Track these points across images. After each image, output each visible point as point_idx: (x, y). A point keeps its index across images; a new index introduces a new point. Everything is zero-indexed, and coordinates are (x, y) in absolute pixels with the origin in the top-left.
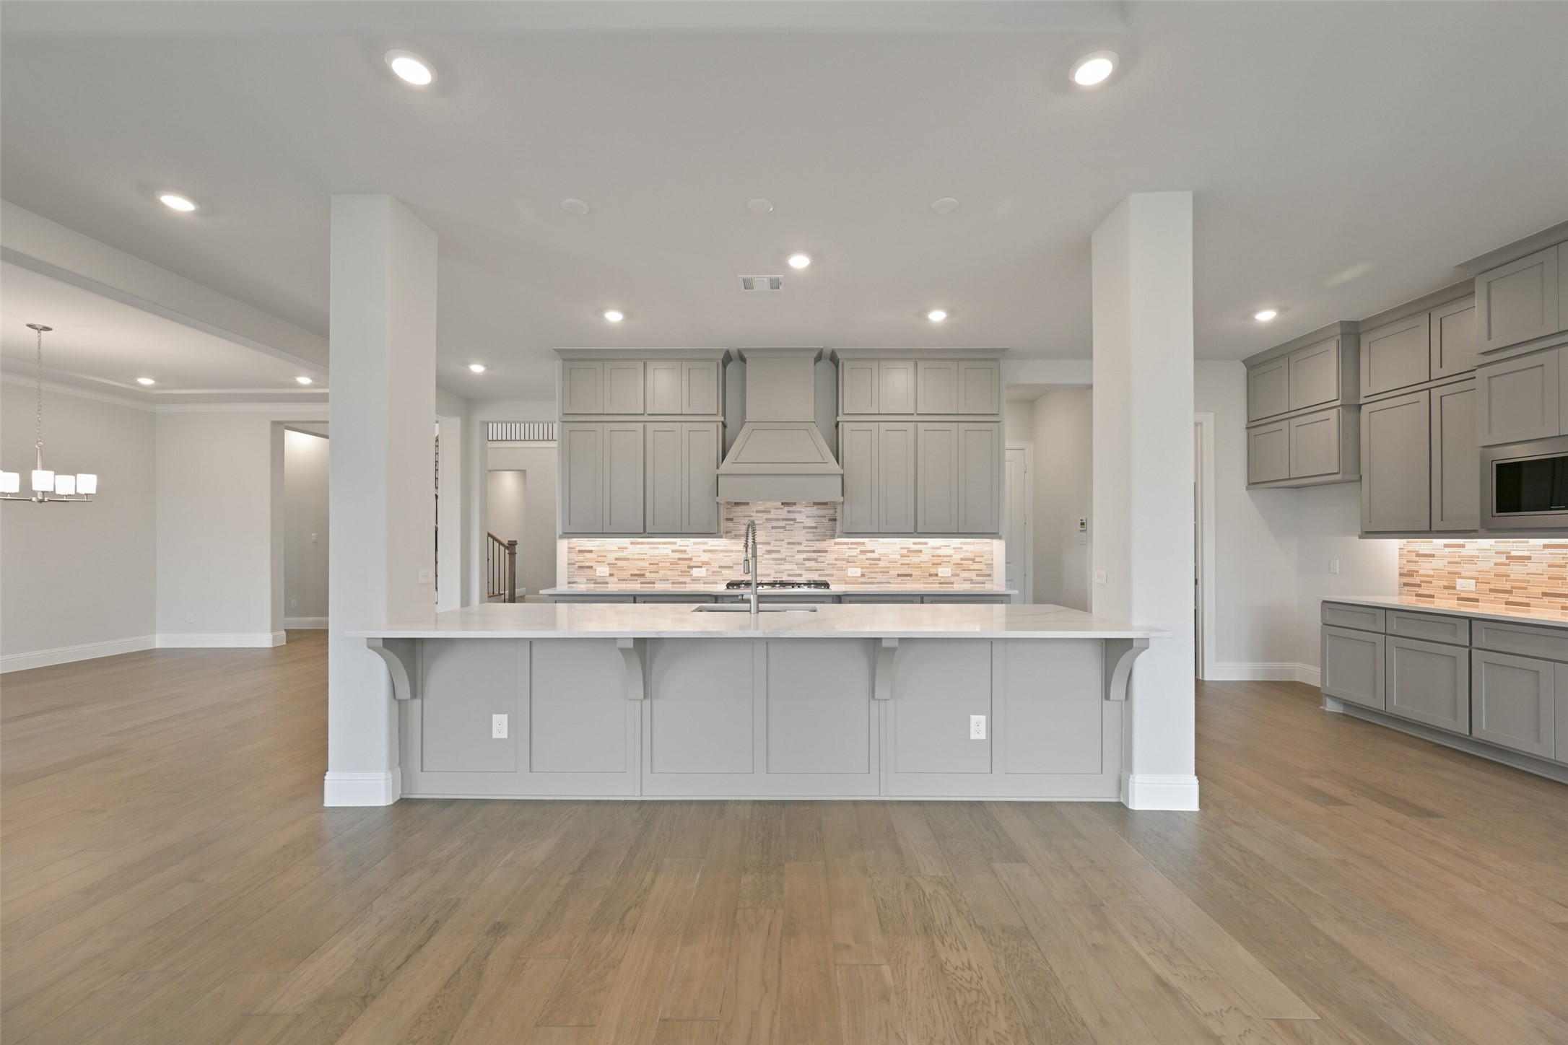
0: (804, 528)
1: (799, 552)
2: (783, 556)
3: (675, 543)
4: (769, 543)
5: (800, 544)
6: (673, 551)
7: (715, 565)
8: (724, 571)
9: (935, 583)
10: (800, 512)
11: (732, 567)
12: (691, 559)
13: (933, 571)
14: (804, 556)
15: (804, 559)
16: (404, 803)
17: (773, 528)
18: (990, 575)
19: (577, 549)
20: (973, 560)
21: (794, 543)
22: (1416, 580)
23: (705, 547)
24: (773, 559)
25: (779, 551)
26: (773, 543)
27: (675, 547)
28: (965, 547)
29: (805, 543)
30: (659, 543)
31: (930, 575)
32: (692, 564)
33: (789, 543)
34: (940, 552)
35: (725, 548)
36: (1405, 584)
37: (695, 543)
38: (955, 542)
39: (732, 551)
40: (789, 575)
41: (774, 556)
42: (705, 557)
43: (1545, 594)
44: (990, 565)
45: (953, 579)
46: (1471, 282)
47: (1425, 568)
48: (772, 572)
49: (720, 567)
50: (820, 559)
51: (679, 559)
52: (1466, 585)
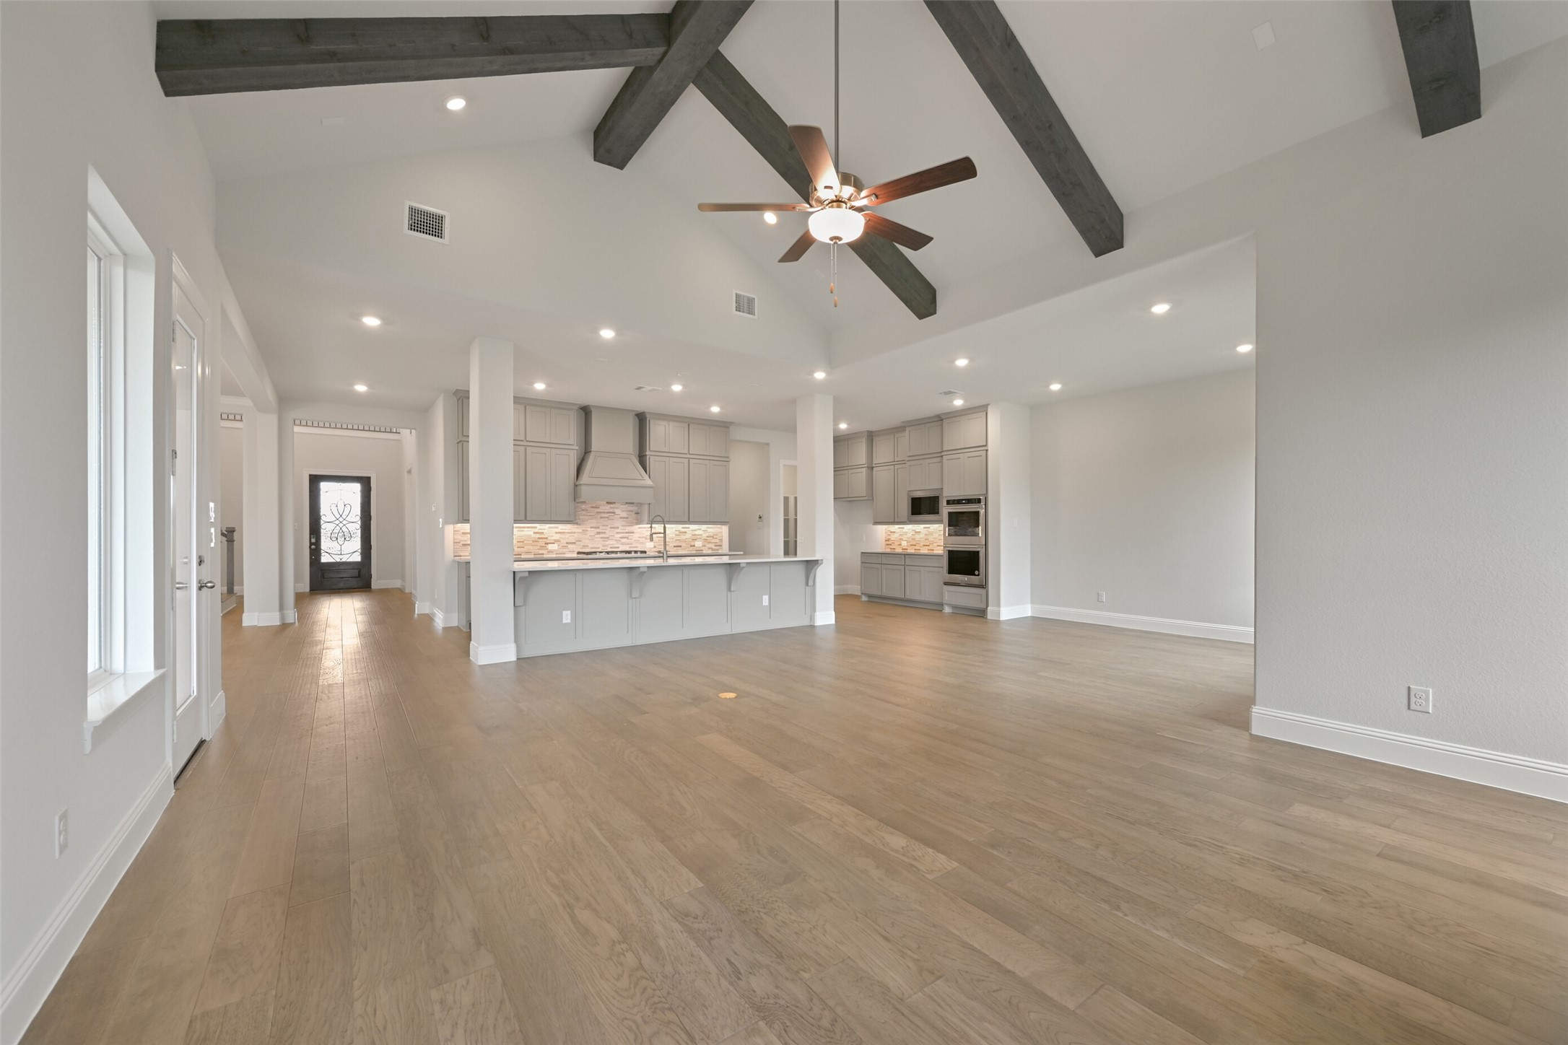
0: (621, 518)
1: (617, 533)
2: (606, 536)
3: (536, 527)
4: (598, 528)
5: (618, 528)
6: (534, 533)
7: (564, 542)
8: (570, 546)
9: (694, 551)
10: (618, 508)
11: (575, 543)
12: (547, 538)
13: (692, 544)
14: (621, 535)
15: (621, 538)
16: (523, 662)
17: (601, 518)
18: (721, 546)
19: (462, 531)
20: (713, 537)
21: (614, 528)
22: (890, 542)
23: (557, 530)
24: (601, 538)
25: (605, 533)
26: (601, 527)
27: (536, 530)
28: (709, 530)
29: (620, 527)
30: (524, 527)
31: (691, 546)
32: (548, 541)
33: (611, 528)
34: (696, 533)
35: (570, 531)
36: (887, 545)
37: (549, 528)
38: (704, 527)
39: (575, 533)
40: (611, 548)
41: (602, 535)
42: (557, 537)
43: (924, 545)
44: (721, 540)
45: (703, 548)
46: (905, 427)
47: (893, 537)
48: (600, 546)
49: (567, 543)
50: (630, 537)
51: (539, 538)
52: (904, 544)
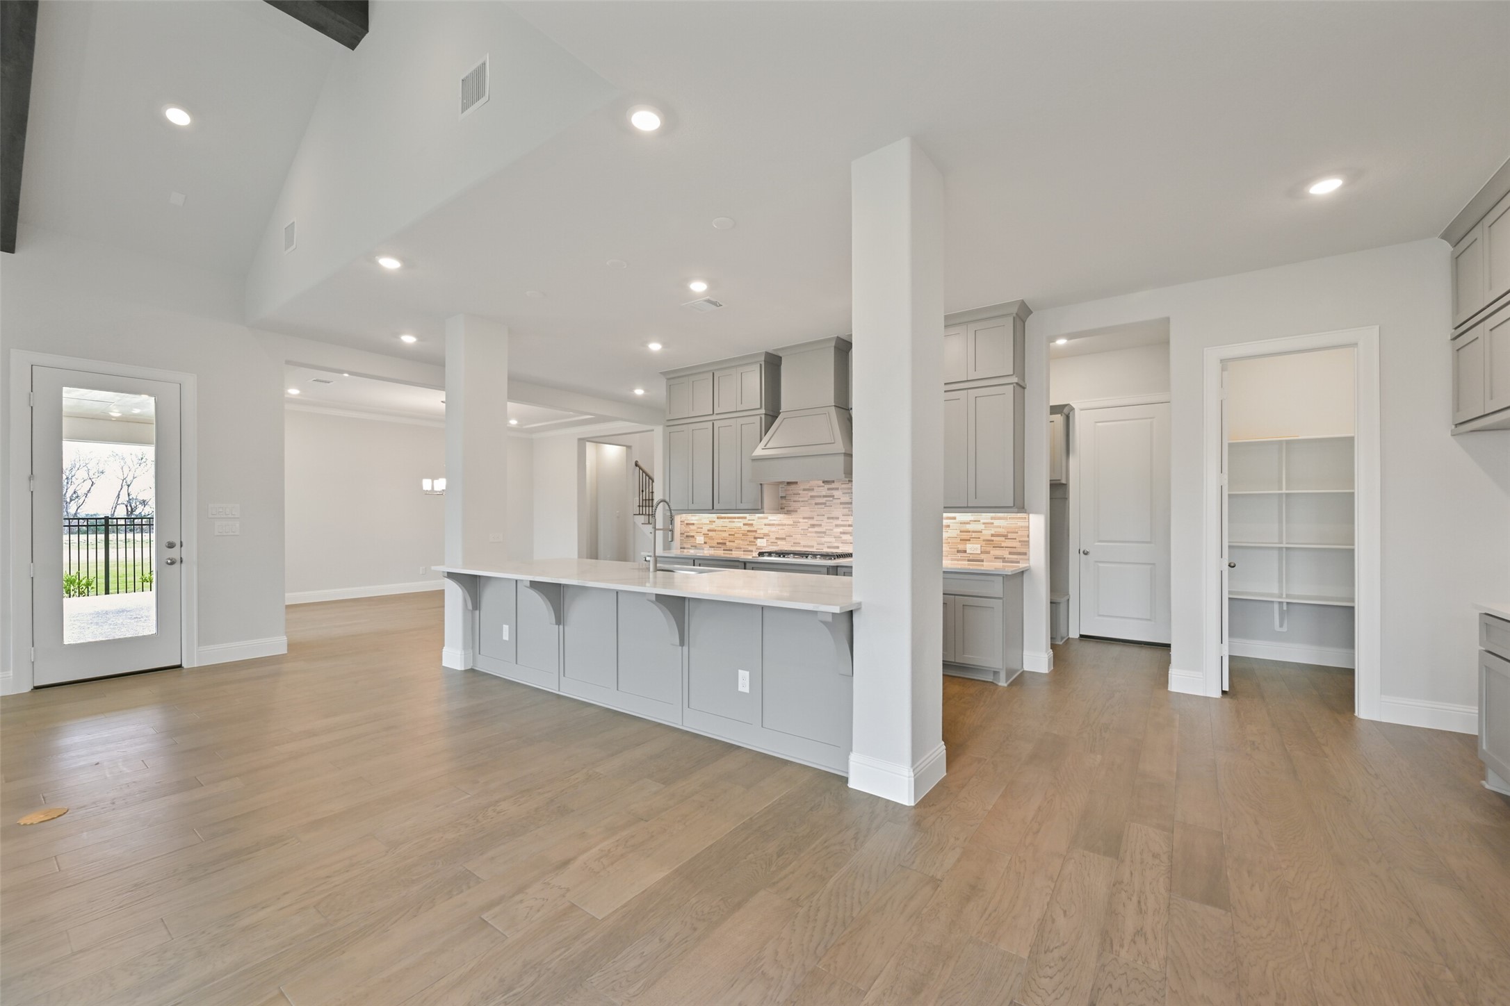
0: (841, 503)
1: (837, 526)
2: (823, 530)
3: (745, 518)
4: (813, 518)
5: (838, 518)
6: (744, 524)
7: (773, 536)
8: (780, 542)
9: (964, 560)
10: (837, 489)
11: (784, 539)
12: (756, 531)
13: (961, 547)
14: (841, 529)
15: (841, 533)
16: (472, 671)
17: (816, 504)
18: (1025, 554)
19: (686, 522)
20: (1005, 536)
21: (832, 518)
23: (766, 521)
24: (817, 532)
25: (820, 525)
26: (816, 518)
27: (746, 521)
28: (996, 523)
29: (842, 518)
30: (735, 518)
31: (958, 551)
32: (757, 535)
33: (828, 518)
34: (969, 527)
35: (779, 522)
37: (759, 518)
38: (985, 517)
39: (785, 525)
40: (829, 547)
41: (816, 529)
42: (766, 530)
44: (1026, 543)
45: (983, 556)
48: (814, 544)
49: (777, 538)
51: (748, 531)
